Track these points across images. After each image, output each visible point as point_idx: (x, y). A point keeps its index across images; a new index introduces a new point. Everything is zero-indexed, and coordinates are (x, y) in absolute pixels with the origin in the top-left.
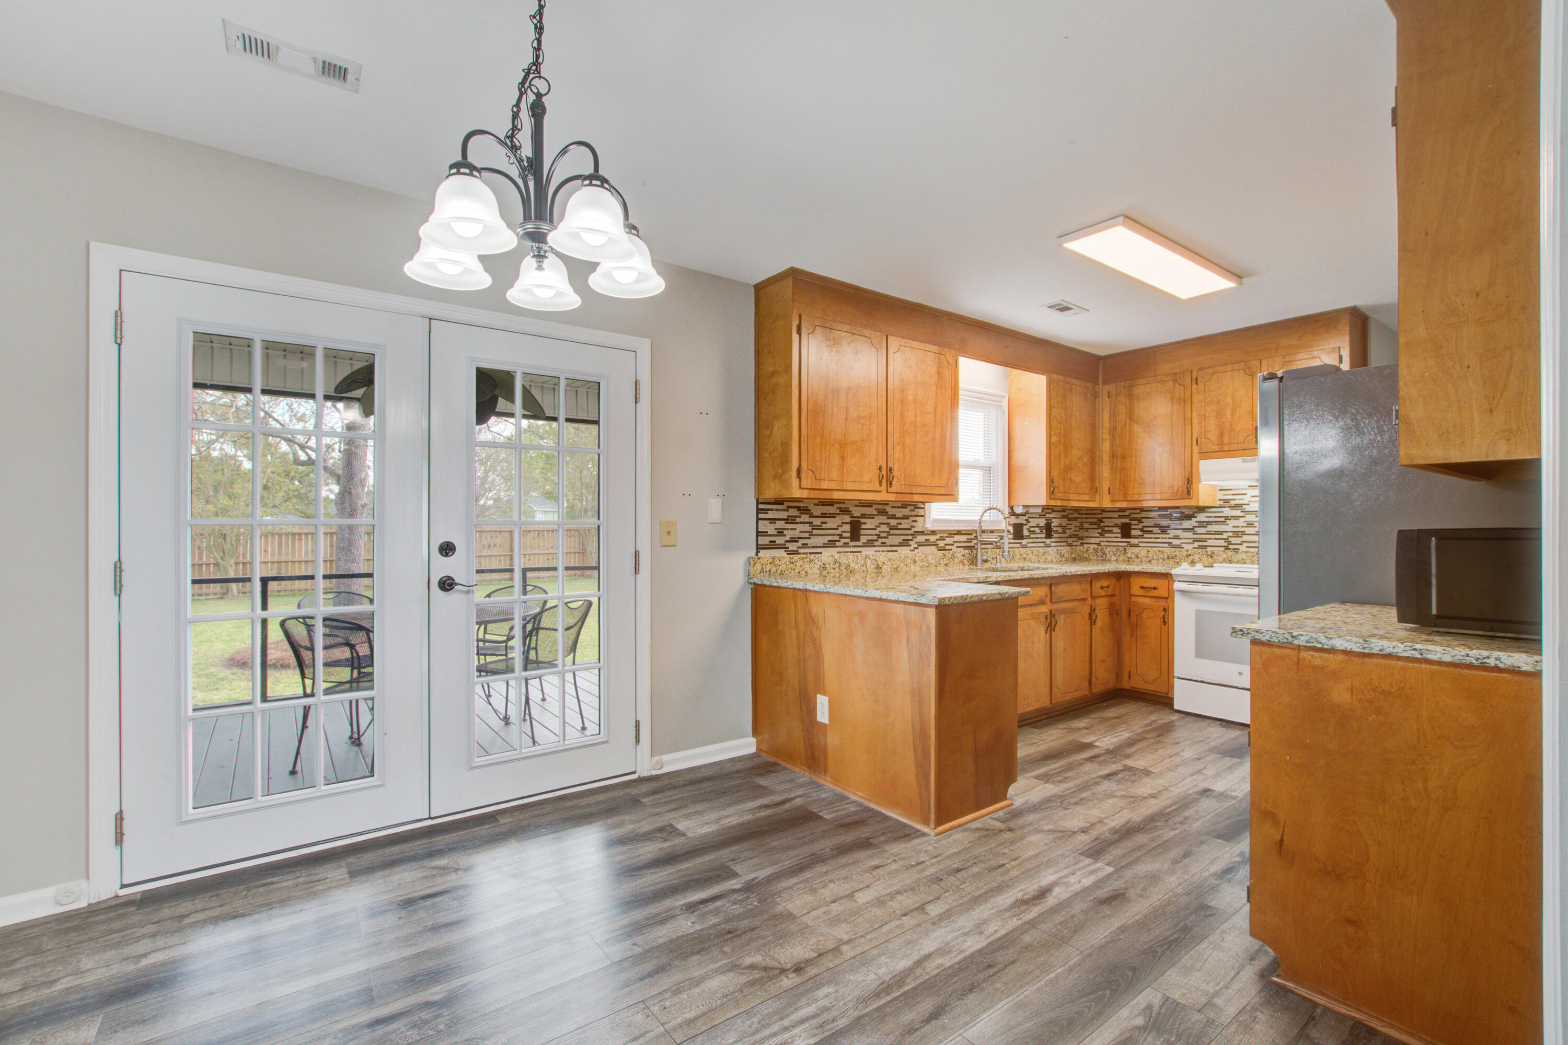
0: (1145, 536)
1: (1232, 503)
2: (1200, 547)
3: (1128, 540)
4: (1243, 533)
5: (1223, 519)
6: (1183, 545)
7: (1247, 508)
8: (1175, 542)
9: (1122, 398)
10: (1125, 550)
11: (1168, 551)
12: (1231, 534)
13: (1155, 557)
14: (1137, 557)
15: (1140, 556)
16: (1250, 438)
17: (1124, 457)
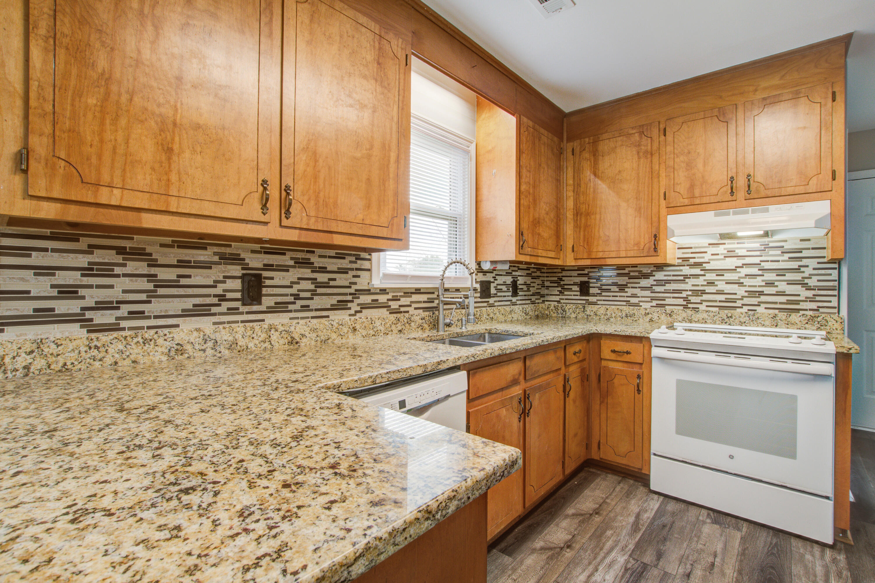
0: (603, 294)
1: (692, 261)
2: (658, 306)
3: (587, 298)
4: (703, 292)
5: (682, 278)
6: (641, 304)
7: (707, 266)
8: (633, 300)
9: (586, 155)
10: (584, 307)
11: (627, 309)
12: (690, 293)
13: (613, 315)
14: (596, 315)
15: (598, 313)
16: (724, 189)
17: (588, 214)
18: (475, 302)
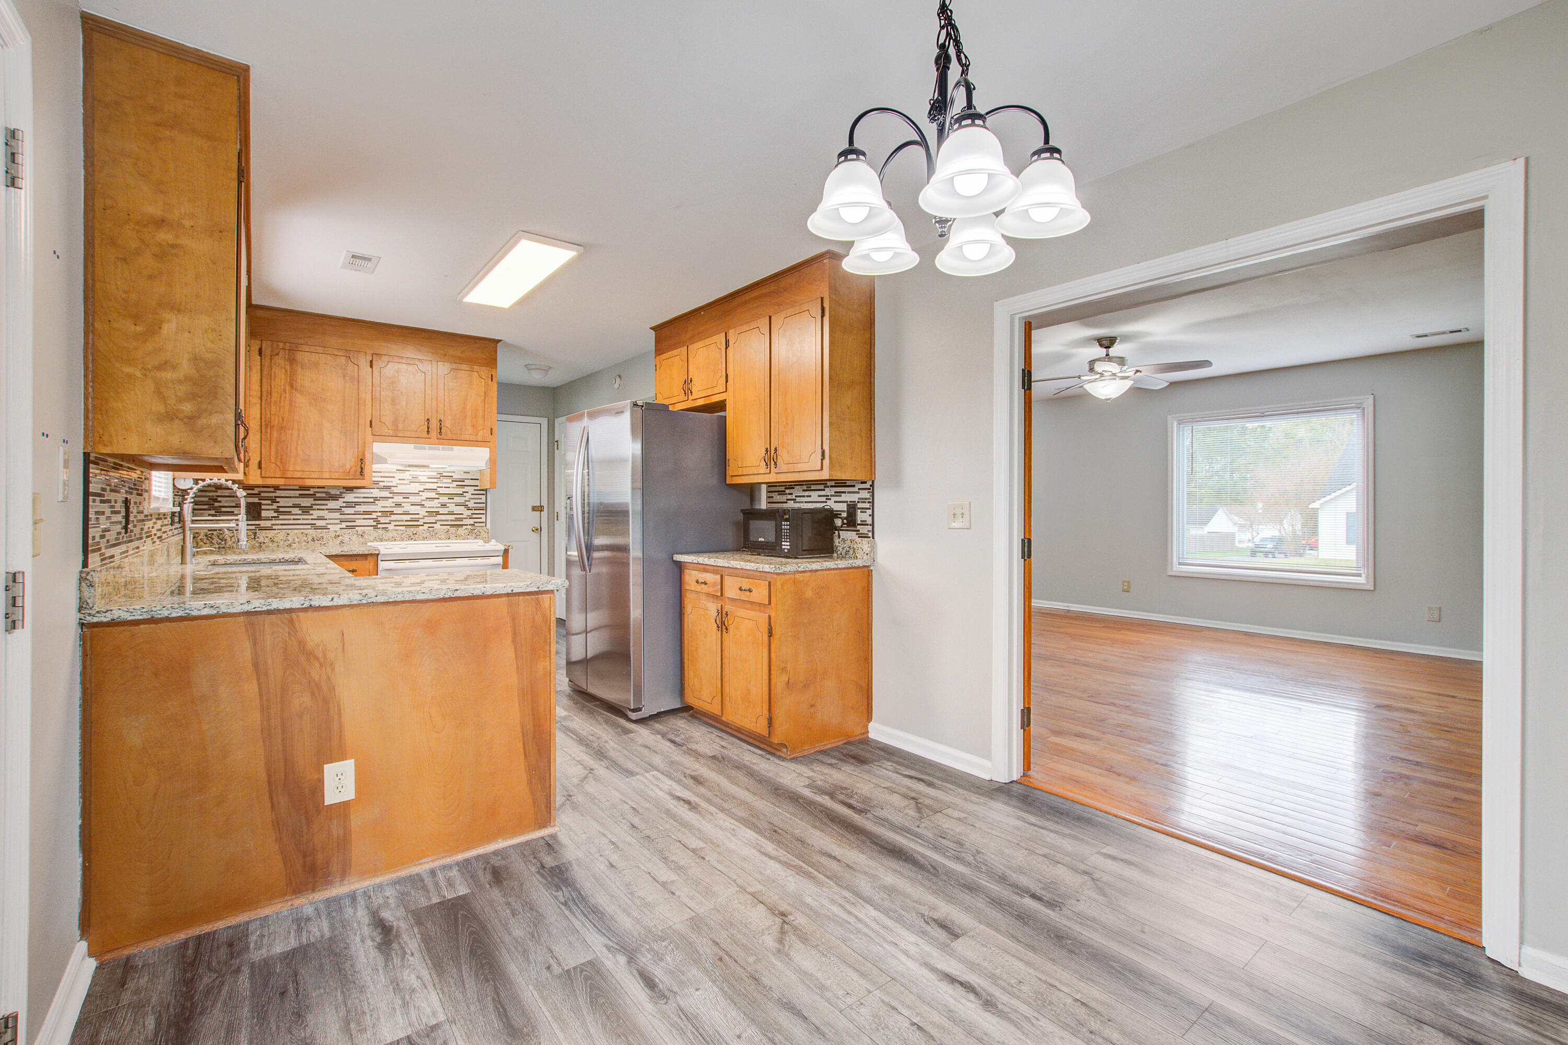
0: (281, 517)
1: (381, 484)
2: (348, 527)
3: (257, 522)
4: (392, 513)
5: (372, 500)
6: (329, 526)
7: (395, 490)
8: (319, 523)
9: (280, 360)
10: (255, 534)
11: (312, 533)
12: (380, 514)
13: (297, 540)
14: (273, 541)
15: (276, 540)
16: (422, 427)
18: (248, 525)
